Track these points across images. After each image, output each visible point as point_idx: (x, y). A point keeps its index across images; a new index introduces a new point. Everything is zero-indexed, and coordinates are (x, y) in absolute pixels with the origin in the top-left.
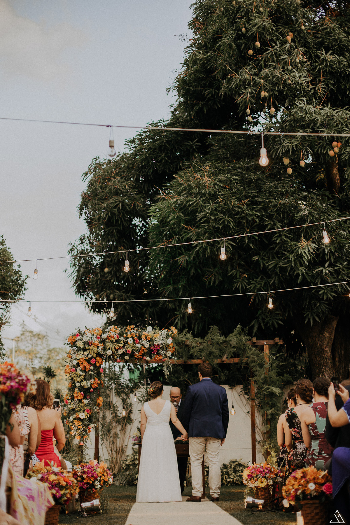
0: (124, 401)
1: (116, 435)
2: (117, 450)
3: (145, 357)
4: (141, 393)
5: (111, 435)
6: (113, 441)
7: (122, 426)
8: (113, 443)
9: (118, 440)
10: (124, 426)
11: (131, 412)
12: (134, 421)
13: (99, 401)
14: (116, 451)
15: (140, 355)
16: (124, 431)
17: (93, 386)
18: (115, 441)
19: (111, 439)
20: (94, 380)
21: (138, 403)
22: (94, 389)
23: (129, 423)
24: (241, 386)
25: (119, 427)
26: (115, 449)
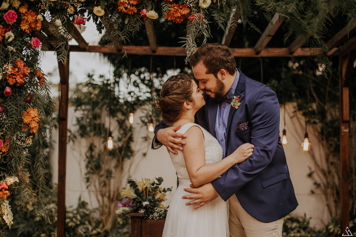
0: (121, 124)
1: (109, 174)
2: (110, 195)
3: (144, 11)
4: (145, 112)
5: (102, 172)
6: (105, 182)
7: (118, 161)
8: (105, 185)
9: (112, 181)
10: (121, 161)
11: (131, 139)
12: (136, 153)
13: (26, 120)
14: (109, 197)
15: (133, 5)
16: (120, 168)
17: (11, 81)
18: (107, 182)
19: (102, 179)
20: (15, 66)
21: (142, 127)
22: (14, 87)
23: (129, 157)
24: (295, 104)
25: (113, 163)
26: (107, 194)
